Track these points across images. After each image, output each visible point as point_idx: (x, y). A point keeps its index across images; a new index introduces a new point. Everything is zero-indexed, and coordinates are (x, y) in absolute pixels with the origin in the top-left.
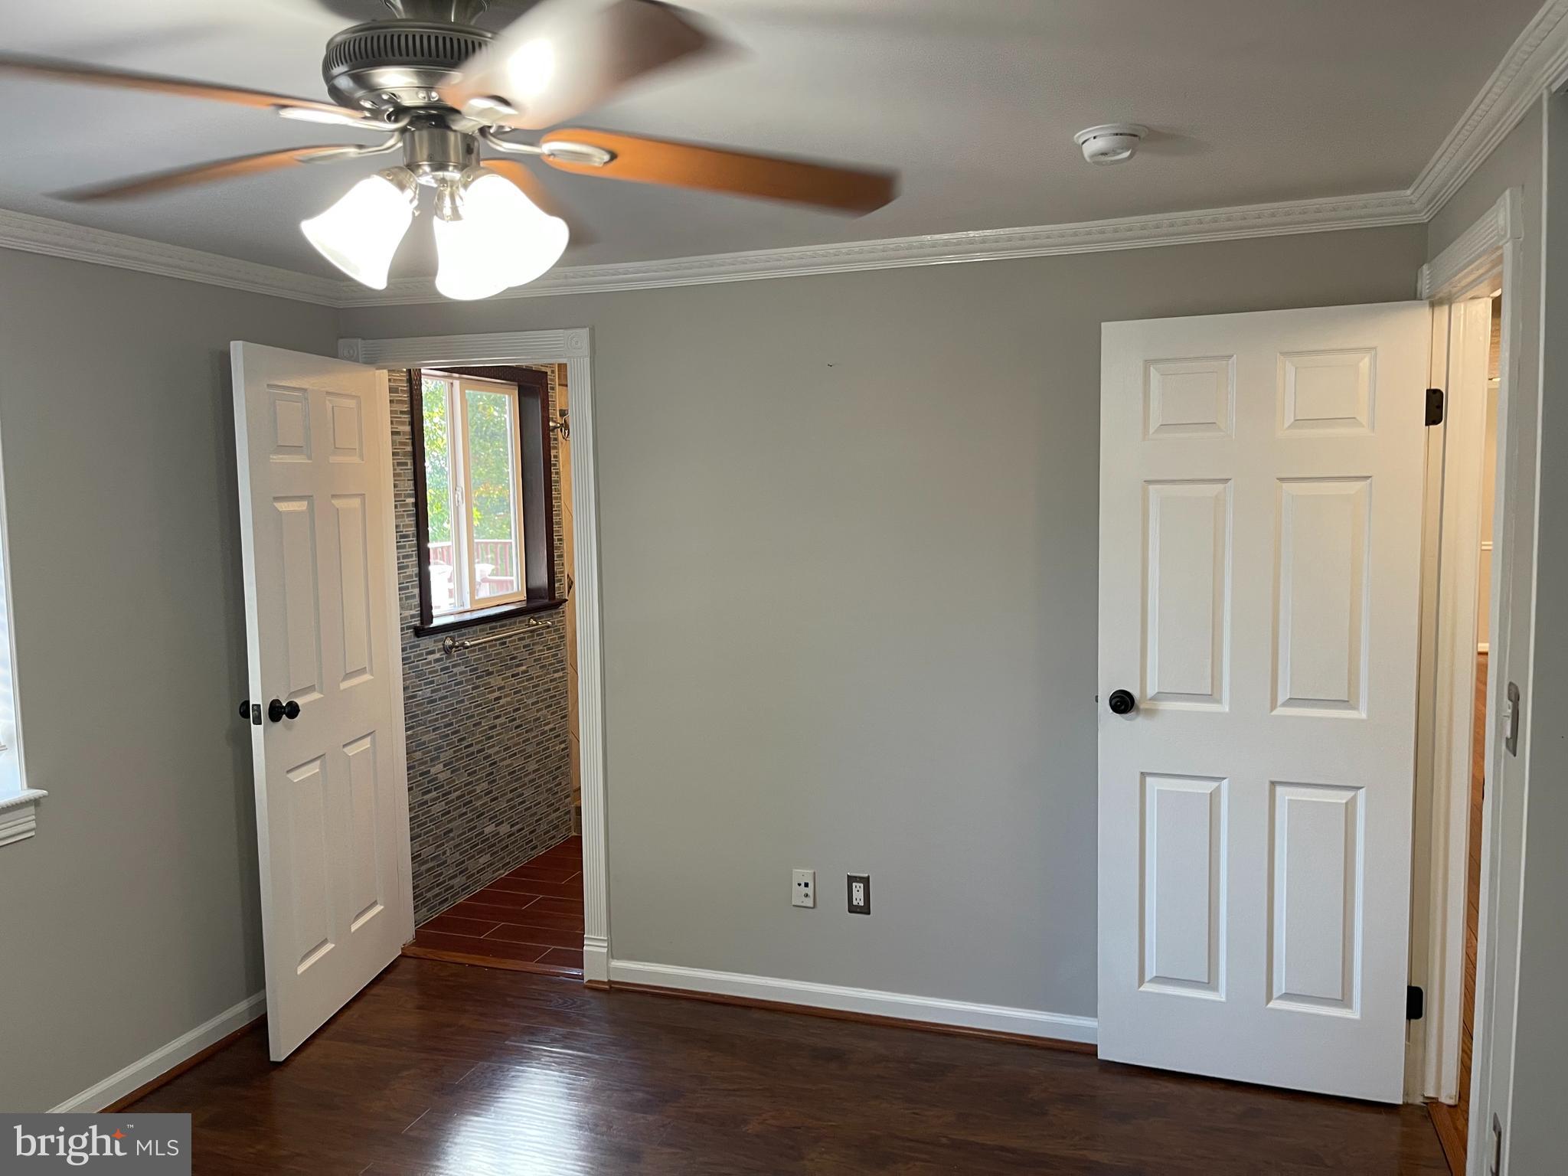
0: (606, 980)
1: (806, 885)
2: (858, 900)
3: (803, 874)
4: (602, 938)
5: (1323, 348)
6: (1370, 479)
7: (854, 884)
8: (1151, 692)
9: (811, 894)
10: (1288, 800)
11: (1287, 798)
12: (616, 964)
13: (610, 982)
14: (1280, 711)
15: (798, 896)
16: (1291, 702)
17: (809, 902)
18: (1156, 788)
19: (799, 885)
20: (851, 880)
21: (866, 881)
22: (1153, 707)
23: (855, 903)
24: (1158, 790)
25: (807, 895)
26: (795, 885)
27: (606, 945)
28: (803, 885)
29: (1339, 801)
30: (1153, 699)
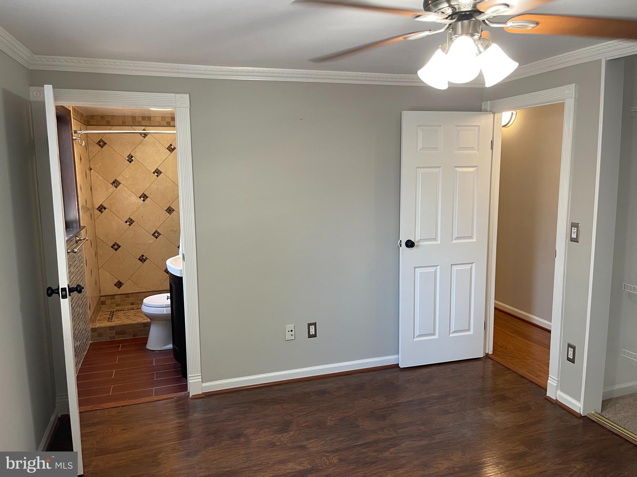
0: (201, 393)
1: (292, 331)
2: (312, 332)
3: (290, 327)
4: (199, 375)
5: (470, 125)
6: (477, 167)
7: (311, 326)
8: (417, 240)
9: (293, 334)
10: (456, 270)
11: (455, 269)
12: (205, 385)
13: (203, 393)
14: (454, 241)
15: (288, 336)
16: (458, 238)
17: (293, 338)
18: (419, 272)
19: (289, 331)
20: (309, 325)
21: (315, 324)
22: (418, 244)
23: (311, 334)
24: (420, 272)
25: (292, 335)
26: (287, 332)
27: (201, 377)
28: (290, 331)
29: (468, 268)
30: (418, 242)
